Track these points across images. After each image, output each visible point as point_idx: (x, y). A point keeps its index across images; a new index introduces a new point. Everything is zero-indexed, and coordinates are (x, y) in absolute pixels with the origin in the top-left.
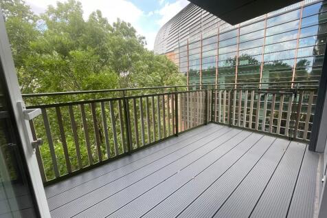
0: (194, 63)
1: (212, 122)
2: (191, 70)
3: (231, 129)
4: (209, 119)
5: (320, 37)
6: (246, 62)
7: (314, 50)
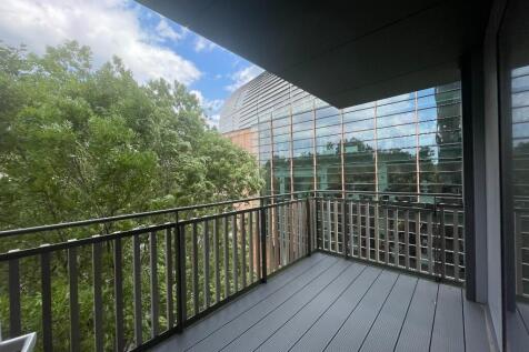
0: (281, 147)
1: (318, 251)
2: (277, 157)
3: (349, 263)
4: (314, 246)
5: (440, 122)
6: (354, 149)
7: (437, 137)
